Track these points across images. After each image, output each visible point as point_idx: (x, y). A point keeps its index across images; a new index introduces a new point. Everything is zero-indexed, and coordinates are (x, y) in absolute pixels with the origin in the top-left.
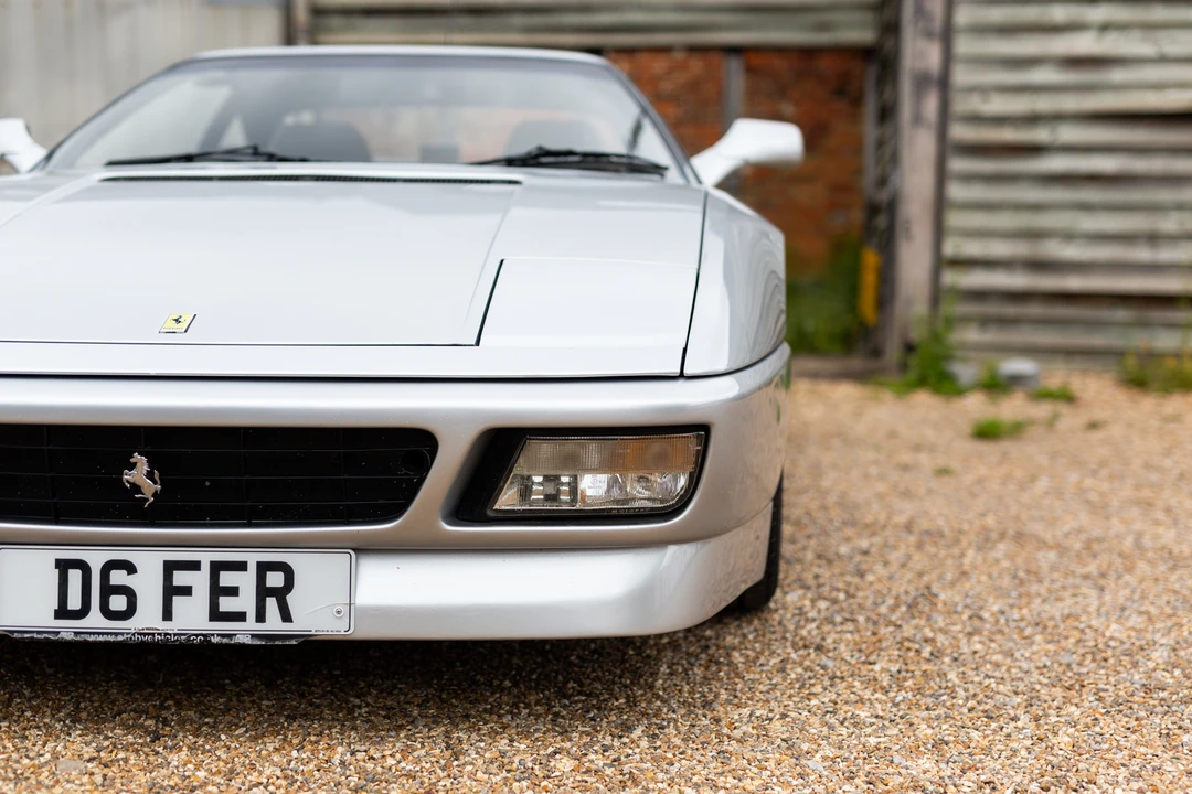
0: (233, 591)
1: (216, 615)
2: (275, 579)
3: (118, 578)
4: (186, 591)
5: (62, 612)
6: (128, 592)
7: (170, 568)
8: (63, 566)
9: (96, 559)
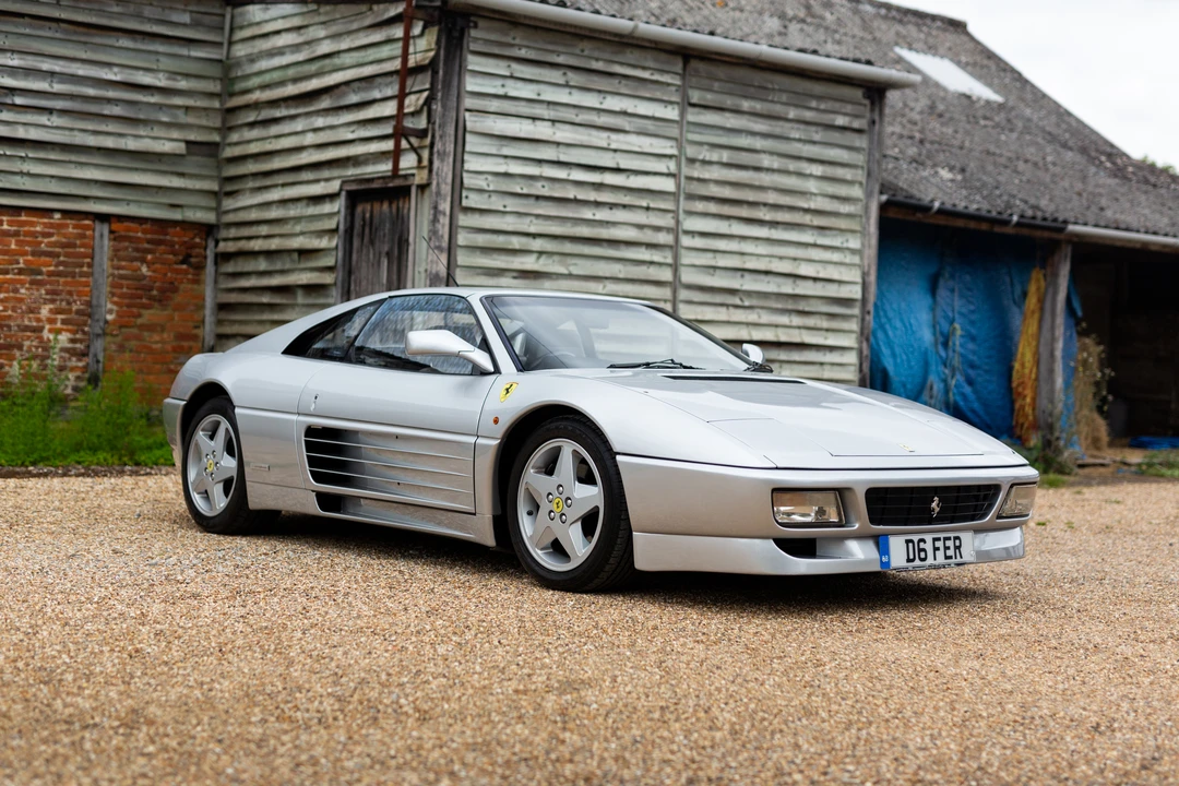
0: (949, 548)
1: (947, 558)
2: (957, 543)
3: (922, 545)
4: (938, 549)
5: (909, 560)
6: (924, 550)
7: (935, 540)
8: (908, 542)
9: (916, 538)
